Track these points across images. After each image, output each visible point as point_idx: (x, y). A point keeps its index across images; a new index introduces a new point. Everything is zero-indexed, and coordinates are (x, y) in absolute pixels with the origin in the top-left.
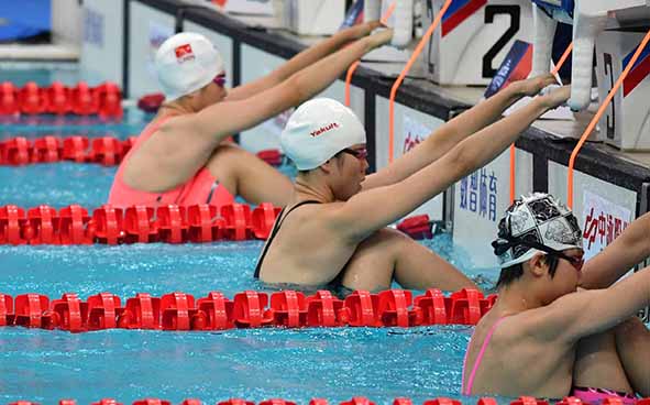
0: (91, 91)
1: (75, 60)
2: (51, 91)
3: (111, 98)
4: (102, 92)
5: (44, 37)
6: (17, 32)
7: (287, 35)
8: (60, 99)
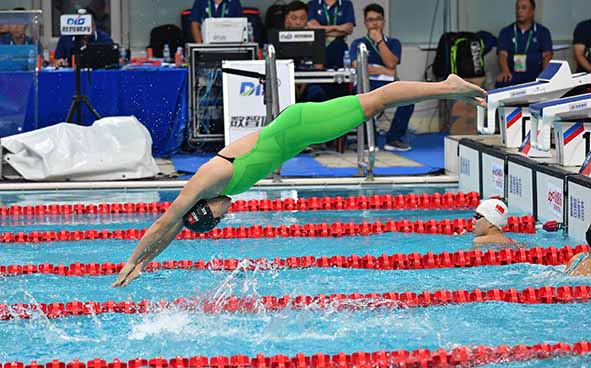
0: (465, 196)
1: (457, 182)
2: (446, 197)
3: (475, 199)
4: (470, 196)
5: (442, 172)
6: (430, 170)
7: (558, 167)
8: (450, 200)
